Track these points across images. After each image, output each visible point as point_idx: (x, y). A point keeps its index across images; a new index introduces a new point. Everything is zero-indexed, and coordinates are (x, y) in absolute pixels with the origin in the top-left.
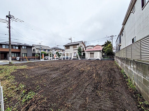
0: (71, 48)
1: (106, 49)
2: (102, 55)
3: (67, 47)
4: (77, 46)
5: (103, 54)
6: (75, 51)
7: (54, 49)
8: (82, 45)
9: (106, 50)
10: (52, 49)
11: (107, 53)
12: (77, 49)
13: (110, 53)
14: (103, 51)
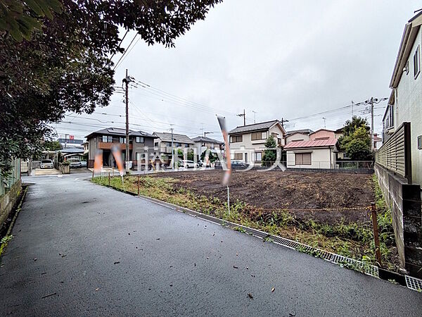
0: (247, 139)
1: (348, 142)
2: (337, 159)
3: (237, 136)
4: (264, 135)
5: (341, 156)
6: (258, 148)
7: (199, 141)
8: (276, 130)
9: (349, 145)
10: (196, 142)
11: (350, 155)
12: (265, 141)
13: (362, 152)
14: (339, 147)
